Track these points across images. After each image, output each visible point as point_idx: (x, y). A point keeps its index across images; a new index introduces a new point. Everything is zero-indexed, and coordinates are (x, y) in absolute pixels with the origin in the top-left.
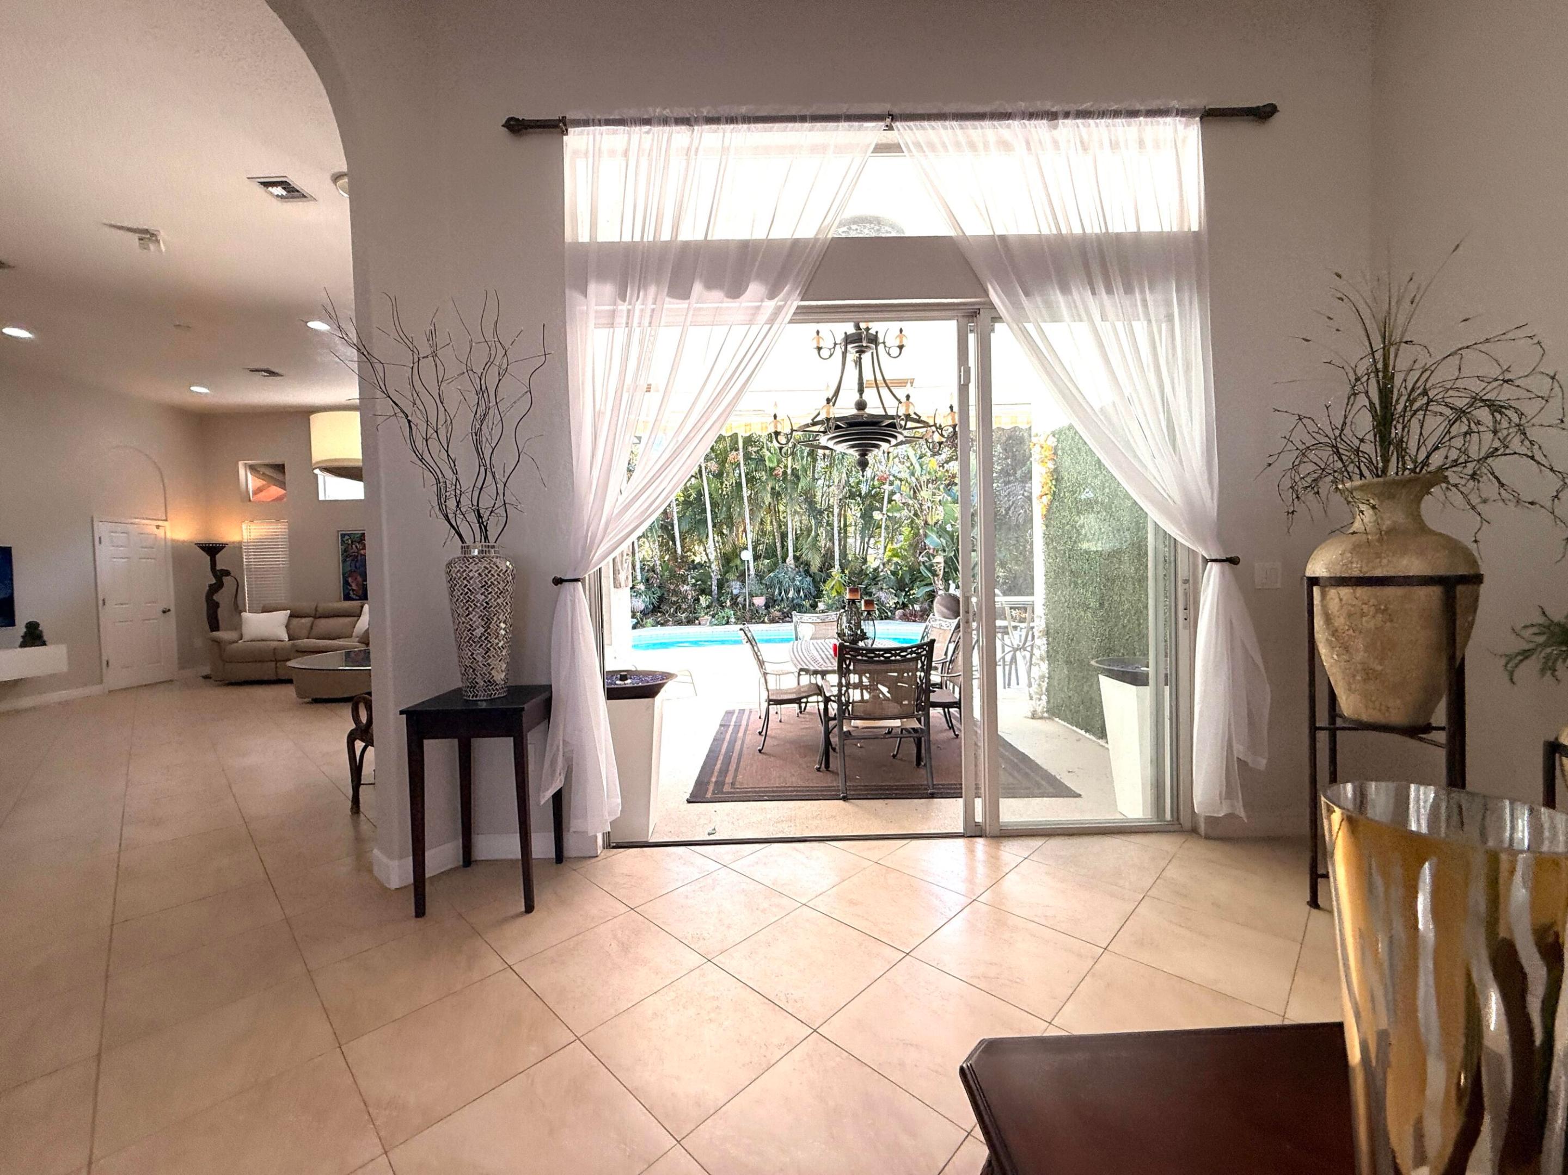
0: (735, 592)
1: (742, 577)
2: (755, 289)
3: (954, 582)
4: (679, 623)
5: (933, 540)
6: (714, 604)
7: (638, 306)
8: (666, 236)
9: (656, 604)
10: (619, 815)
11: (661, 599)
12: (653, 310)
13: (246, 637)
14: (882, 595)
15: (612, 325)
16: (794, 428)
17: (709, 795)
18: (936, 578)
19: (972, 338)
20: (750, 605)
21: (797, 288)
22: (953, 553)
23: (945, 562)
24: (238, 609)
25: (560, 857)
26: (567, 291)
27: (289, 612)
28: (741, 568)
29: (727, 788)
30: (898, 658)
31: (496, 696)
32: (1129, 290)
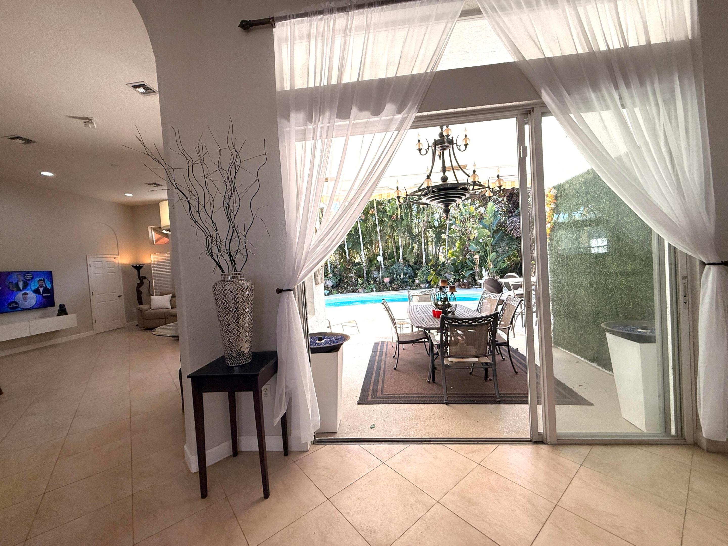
0: (375, 276)
1: (378, 269)
2: (389, 108)
3: (485, 268)
4: (349, 292)
5: (473, 247)
6: (365, 282)
7: (320, 125)
8: (334, 81)
9: (338, 283)
10: (319, 428)
11: (340, 281)
12: (328, 127)
13: (153, 308)
14: (447, 275)
15: (304, 139)
16: (408, 194)
17: (369, 399)
18: (475, 266)
19: (527, 128)
20: (382, 282)
21: (416, 104)
22: (484, 253)
23: (480, 258)
24: (150, 294)
25: (286, 451)
26: (279, 120)
27: (171, 295)
28: (377, 264)
29: (379, 394)
30: (477, 323)
31: (244, 363)
32: (642, 84)
